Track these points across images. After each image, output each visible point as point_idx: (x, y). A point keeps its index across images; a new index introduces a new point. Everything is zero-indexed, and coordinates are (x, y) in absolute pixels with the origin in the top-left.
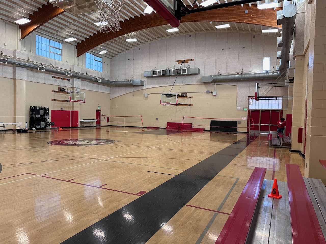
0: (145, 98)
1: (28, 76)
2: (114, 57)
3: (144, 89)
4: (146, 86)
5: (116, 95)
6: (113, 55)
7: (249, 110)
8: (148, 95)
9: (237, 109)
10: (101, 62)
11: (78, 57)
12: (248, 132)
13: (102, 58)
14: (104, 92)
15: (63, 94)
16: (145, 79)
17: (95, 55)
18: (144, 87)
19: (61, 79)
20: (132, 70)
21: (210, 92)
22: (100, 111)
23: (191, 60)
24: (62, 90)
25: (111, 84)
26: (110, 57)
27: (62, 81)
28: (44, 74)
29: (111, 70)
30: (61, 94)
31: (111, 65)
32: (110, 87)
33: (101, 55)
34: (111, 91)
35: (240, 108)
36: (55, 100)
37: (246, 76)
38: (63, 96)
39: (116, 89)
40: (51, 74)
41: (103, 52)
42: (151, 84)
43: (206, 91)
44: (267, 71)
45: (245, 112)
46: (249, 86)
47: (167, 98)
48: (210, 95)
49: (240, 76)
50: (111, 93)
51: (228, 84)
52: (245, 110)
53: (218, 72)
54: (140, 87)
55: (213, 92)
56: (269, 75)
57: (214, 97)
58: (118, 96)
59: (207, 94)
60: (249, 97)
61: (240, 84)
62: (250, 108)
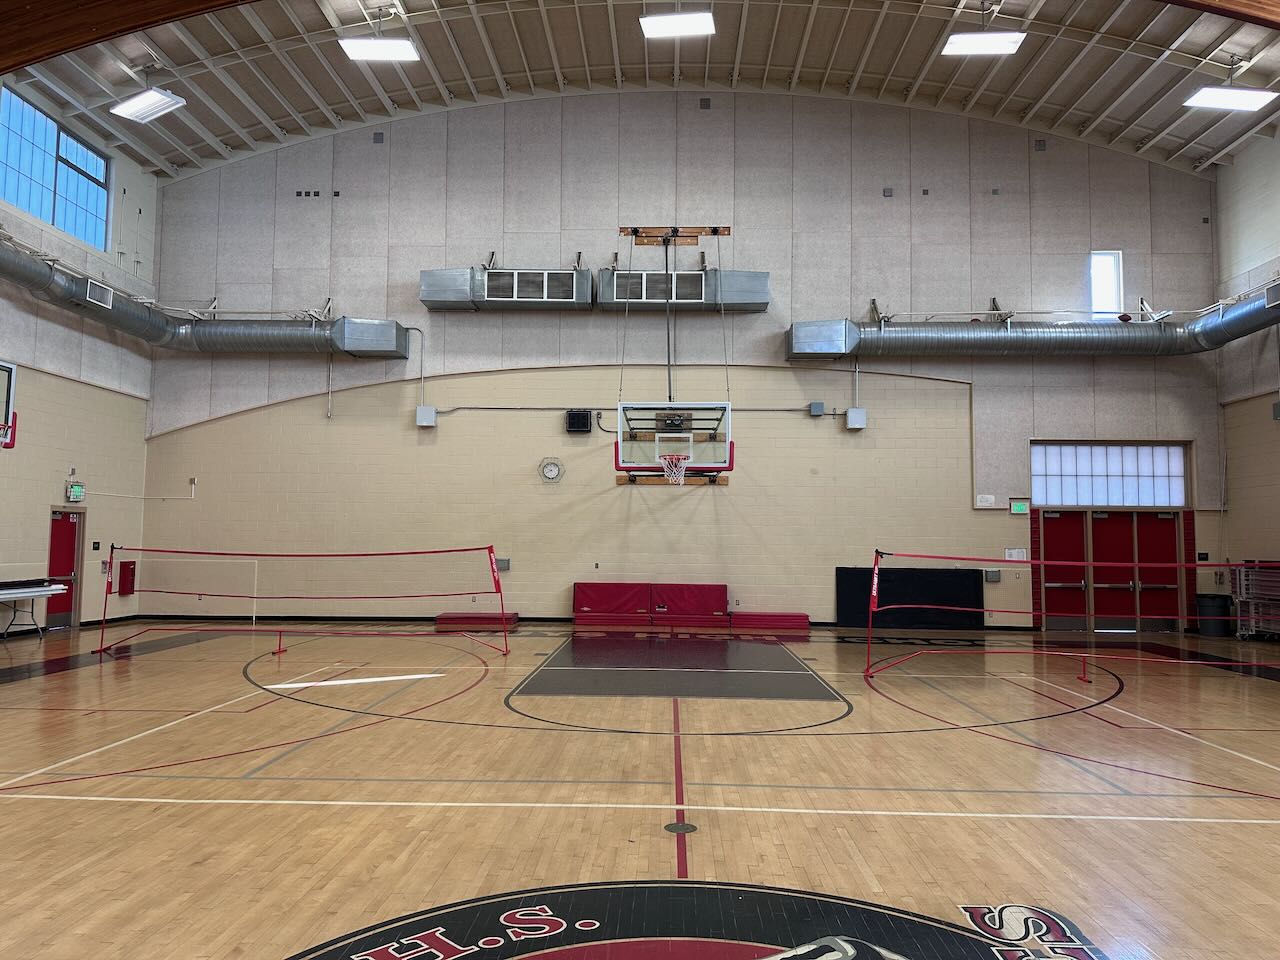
0: (414, 435)
2: (187, 172)
3: (407, 377)
4: (423, 359)
5: (192, 412)
7: (1034, 512)
8: (442, 420)
9: (979, 505)
10: (96, 182)
12: (1036, 628)
13: (107, 159)
14: (115, 386)
16: (420, 320)
17: (62, 128)
18: (411, 369)
20: (325, 262)
21: (827, 412)
22: (81, 515)
23: (715, 231)
26: (160, 163)
29: (160, 250)
31: (162, 222)
32: (152, 357)
34: (152, 386)
35: (986, 500)
37: (1033, 333)
39: (201, 373)
41: (146, 105)
42: (462, 351)
43: (803, 405)
44: (1125, 318)
45: (1016, 521)
46: (1032, 389)
47: (568, 439)
48: (827, 427)
49: (1002, 334)
50: (152, 397)
51: (923, 370)
52: (1018, 507)
53: (868, 307)
54: (380, 366)
55: (845, 415)
56: (1138, 334)
57: (851, 439)
58: (207, 418)
59: (811, 422)
60: (1034, 442)
61: (981, 376)
62: (1039, 500)
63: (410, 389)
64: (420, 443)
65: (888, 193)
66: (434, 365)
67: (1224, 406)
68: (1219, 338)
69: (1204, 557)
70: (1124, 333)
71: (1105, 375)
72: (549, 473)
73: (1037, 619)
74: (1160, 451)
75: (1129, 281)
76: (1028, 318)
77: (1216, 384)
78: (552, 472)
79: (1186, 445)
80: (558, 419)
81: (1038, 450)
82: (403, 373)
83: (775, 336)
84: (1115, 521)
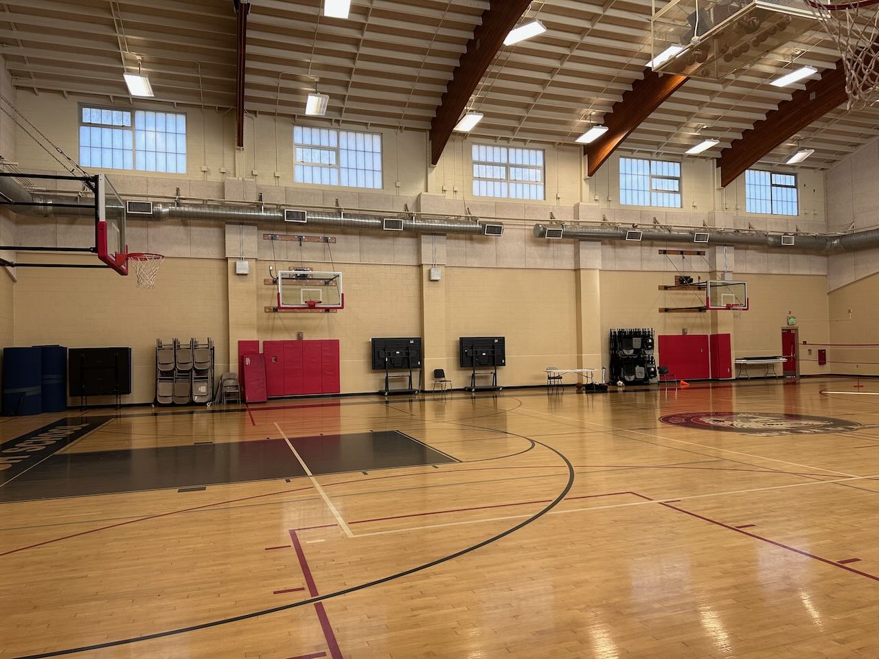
1: (603, 259)
2: (835, 164)
5: (847, 279)
6: (833, 157)
10: (792, 187)
11: (724, 186)
13: (795, 175)
14: (808, 273)
15: (688, 292)
17: (772, 173)
19: (682, 253)
22: (796, 330)
24: (684, 282)
25: (828, 246)
26: (822, 165)
27: (684, 258)
28: (639, 248)
29: (827, 205)
30: (682, 292)
31: (826, 191)
32: (827, 256)
33: (793, 166)
34: (828, 269)
36: (666, 310)
38: (688, 296)
39: (849, 259)
40: (657, 246)
41: (798, 157)
50: (829, 273)
58: (854, 280)
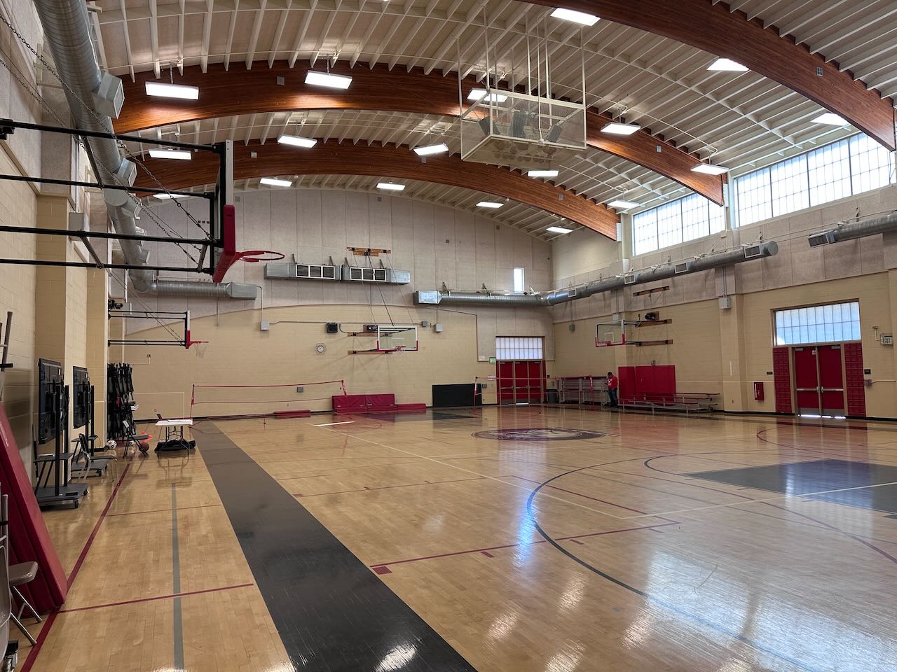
0: (258, 334)
3: (255, 308)
4: (262, 300)
5: (148, 323)
8: (272, 327)
9: (480, 360)
12: (498, 404)
16: (260, 283)
18: (257, 305)
21: (428, 325)
23: (385, 251)
35: (482, 358)
37: (498, 298)
42: (280, 297)
43: (419, 322)
44: (525, 293)
45: (492, 366)
46: (496, 317)
47: (327, 335)
48: (428, 330)
49: (488, 298)
51: (461, 310)
52: (492, 361)
53: (442, 284)
54: (242, 303)
55: (435, 326)
56: (530, 299)
57: (436, 335)
58: (156, 326)
59: (422, 328)
60: (497, 337)
61: (481, 312)
62: (498, 358)
63: (256, 313)
64: (262, 337)
65: (447, 241)
66: (267, 303)
67: (554, 324)
68: (554, 302)
69: (548, 376)
70: (526, 299)
71: (519, 313)
72: (319, 350)
73: (498, 401)
74: (535, 339)
75: (527, 280)
76: (497, 292)
77: (552, 317)
78: (321, 350)
79: (543, 337)
80: (322, 327)
81: (498, 339)
82: (253, 306)
83: (409, 295)
84: (522, 364)
